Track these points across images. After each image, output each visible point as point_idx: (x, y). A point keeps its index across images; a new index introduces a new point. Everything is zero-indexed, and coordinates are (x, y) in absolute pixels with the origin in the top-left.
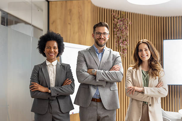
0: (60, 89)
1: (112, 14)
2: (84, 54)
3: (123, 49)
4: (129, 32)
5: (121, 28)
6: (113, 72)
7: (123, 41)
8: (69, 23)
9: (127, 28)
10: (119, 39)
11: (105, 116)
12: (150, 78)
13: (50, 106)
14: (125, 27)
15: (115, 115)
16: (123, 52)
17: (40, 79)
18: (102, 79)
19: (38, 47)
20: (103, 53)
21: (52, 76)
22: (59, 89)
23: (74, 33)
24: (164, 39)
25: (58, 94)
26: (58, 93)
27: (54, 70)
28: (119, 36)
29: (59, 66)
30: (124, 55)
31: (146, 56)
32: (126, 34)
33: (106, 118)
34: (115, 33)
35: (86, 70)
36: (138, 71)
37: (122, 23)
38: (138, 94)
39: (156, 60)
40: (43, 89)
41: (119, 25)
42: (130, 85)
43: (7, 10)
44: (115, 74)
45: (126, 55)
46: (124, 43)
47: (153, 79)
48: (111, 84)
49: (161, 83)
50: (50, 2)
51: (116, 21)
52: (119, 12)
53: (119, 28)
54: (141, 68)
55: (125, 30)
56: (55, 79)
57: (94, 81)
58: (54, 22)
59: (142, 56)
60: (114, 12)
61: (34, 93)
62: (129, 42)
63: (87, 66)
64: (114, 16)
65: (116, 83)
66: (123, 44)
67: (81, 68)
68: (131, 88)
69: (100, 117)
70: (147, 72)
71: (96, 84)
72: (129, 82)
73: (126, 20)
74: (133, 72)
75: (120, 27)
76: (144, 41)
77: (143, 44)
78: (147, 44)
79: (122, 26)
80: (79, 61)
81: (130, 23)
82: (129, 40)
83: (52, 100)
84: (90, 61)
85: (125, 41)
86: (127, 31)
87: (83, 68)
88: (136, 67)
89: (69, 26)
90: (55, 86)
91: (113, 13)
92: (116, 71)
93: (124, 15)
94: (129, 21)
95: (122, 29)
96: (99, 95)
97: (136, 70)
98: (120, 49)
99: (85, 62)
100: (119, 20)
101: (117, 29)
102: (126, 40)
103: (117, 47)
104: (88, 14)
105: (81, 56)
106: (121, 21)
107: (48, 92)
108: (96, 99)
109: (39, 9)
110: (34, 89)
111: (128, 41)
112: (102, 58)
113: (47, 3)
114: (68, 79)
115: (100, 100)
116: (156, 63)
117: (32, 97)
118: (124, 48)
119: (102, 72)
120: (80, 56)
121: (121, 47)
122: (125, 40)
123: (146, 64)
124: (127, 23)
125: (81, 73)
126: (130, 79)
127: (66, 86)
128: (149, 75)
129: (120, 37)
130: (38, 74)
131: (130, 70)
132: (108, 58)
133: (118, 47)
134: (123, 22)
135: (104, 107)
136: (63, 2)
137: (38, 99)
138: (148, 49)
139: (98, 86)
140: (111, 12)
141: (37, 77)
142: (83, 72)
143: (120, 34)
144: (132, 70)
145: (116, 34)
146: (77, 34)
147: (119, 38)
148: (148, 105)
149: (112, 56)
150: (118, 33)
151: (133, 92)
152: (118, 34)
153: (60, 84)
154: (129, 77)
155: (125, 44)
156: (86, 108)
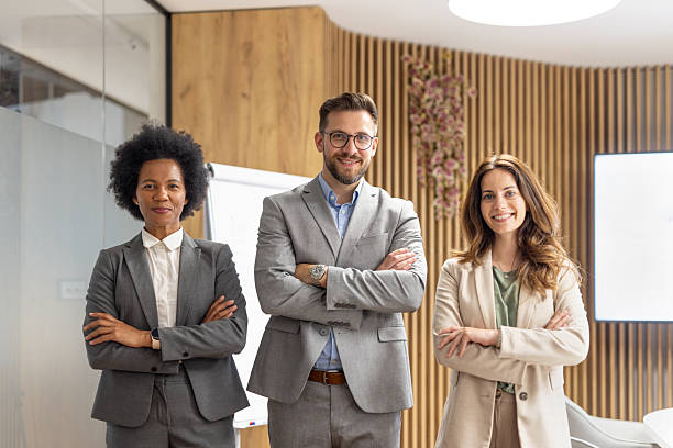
0: (194, 334)
1: (403, 58)
2: (282, 206)
3: (446, 190)
4: (466, 125)
5: (435, 112)
6: (388, 277)
7: (446, 157)
8: (244, 95)
9: (461, 111)
10: (430, 153)
11: (359, 434)
12: (524, 294)
13: (159, 397)
14: (454, 107)
15: (395, 432)
16: (445, 199)
17: (120, 300)
18: (348, 301)
19: (110, 187)
20: (354, 205)
21: (166, 288)
22: (189, 334)
23: (261, 130)
24: (597, 152)
25: (186, 354)
26: (187, 348)
27: (170, 267)
28: (430, 141)
29: (189, 253)
30: (449, 209)
31: (510, 216)
32: (457, 132)
33: (361, 443)
34: (415, 129)
35: (292, 268)
36: (479, 270)
37: (439, 91)
38: (479, 353)
39: (546, 229)
40: (131, 337)
41: (428, 100)
42: (450, 322)
43: (18, 46)
44: (396, 283)
45: (455, 209)
46: (446, 165)
47: (533, 300)
48: (382, 320)
49: (562, 314)
50: (174, 18)
51: (417, 83)
52: (430, 53)
53: (431, 111)
54: (489, 260)
55: (451, 118)
56: (175, 299)
57: (318, 307)
58: (188, 88)
59: (493, 217)
60: (410, 52)
61: (100, 350)
62: (466, 161)
63: (294, 253)
64: (410, 66)
65: (399, 316)
66: (444, 169)
67: (271, 259)
68: (454, 334)
69: (341, 437)
70: (513, 276)
71: (324, 319)
72: (448, 310)
73: (454, 81)
74: (460, 274)
75: (433, 107)
76: (501, 162)
77: (498, 173)
78: (514, 173)
79: (441, 104)
80: (265, 236)
81: (470, 91)
82: (466, 154)
83: (167, 375)
84: (306, 235)
85: (450, 160)
86: (459, 121)
87: (277, 261)
88: (473, 257)
89: (243, 106)
90: (177, 324)
91: (406, 54)
92: (398, 272)
93: (449, 61)
94: (466, 84)
95: (440, 116)
96: (338, 360)
97: (471, 269)
98: (435, 188)
99: (286, 239)
100: (429, 83)
101: (424, 116)
102: (457, 155)
103: (423, 181)
104: (312, 61)
105: (273, 216)
106: (437, 84)
107: (151, 348)
108: (328, 375)
109: (137, 40)
110: (100, 335)
111: (462, 157)
112: (351, 224)
113: (162, 18)
114: (223, 298)
115: (339, 378)
116: (546, 242)
117: (94, 365)
118: (446, 184)
119: (348, 276)
120: (268, 215)
121: (438, 180)
122: (453, 156)
123: (508, 244)
124: (462, 94)
125: (271, 278)
126: (452, 303)
127: (217, 323)
128: (517, 286)
129: (435, 144)
130: (114, 281)
131: (451, 266)
132: (372, 224)
133: (427, 181)
134: (445, 90)
135: (354, 404)
136: (222, 17)
137: (115, 371)
138: (516, 190)
139: (332, 324)
140: (401, 53)
141: (111, 293)
142: (279, 276)
143: (434, 135)
144: (458, 269)
145: (419, 135)
146: (274, 133)
147: (431, 147)
148: (514, 395)
149: (385, 218)
150: (426, 129)
151: (459, 346)
152: (425, 134)
153: (194, 318)
154: (445, 294)
155: (451, 169)
156: (292, 406)
